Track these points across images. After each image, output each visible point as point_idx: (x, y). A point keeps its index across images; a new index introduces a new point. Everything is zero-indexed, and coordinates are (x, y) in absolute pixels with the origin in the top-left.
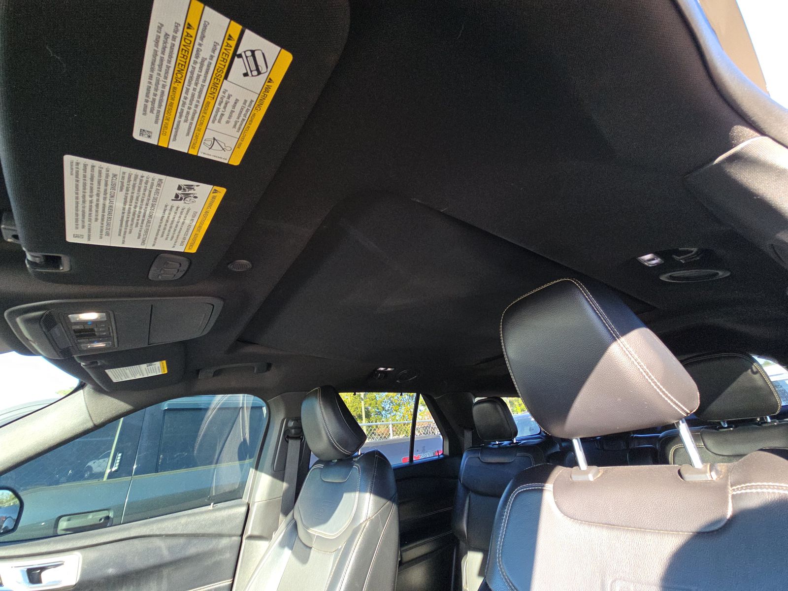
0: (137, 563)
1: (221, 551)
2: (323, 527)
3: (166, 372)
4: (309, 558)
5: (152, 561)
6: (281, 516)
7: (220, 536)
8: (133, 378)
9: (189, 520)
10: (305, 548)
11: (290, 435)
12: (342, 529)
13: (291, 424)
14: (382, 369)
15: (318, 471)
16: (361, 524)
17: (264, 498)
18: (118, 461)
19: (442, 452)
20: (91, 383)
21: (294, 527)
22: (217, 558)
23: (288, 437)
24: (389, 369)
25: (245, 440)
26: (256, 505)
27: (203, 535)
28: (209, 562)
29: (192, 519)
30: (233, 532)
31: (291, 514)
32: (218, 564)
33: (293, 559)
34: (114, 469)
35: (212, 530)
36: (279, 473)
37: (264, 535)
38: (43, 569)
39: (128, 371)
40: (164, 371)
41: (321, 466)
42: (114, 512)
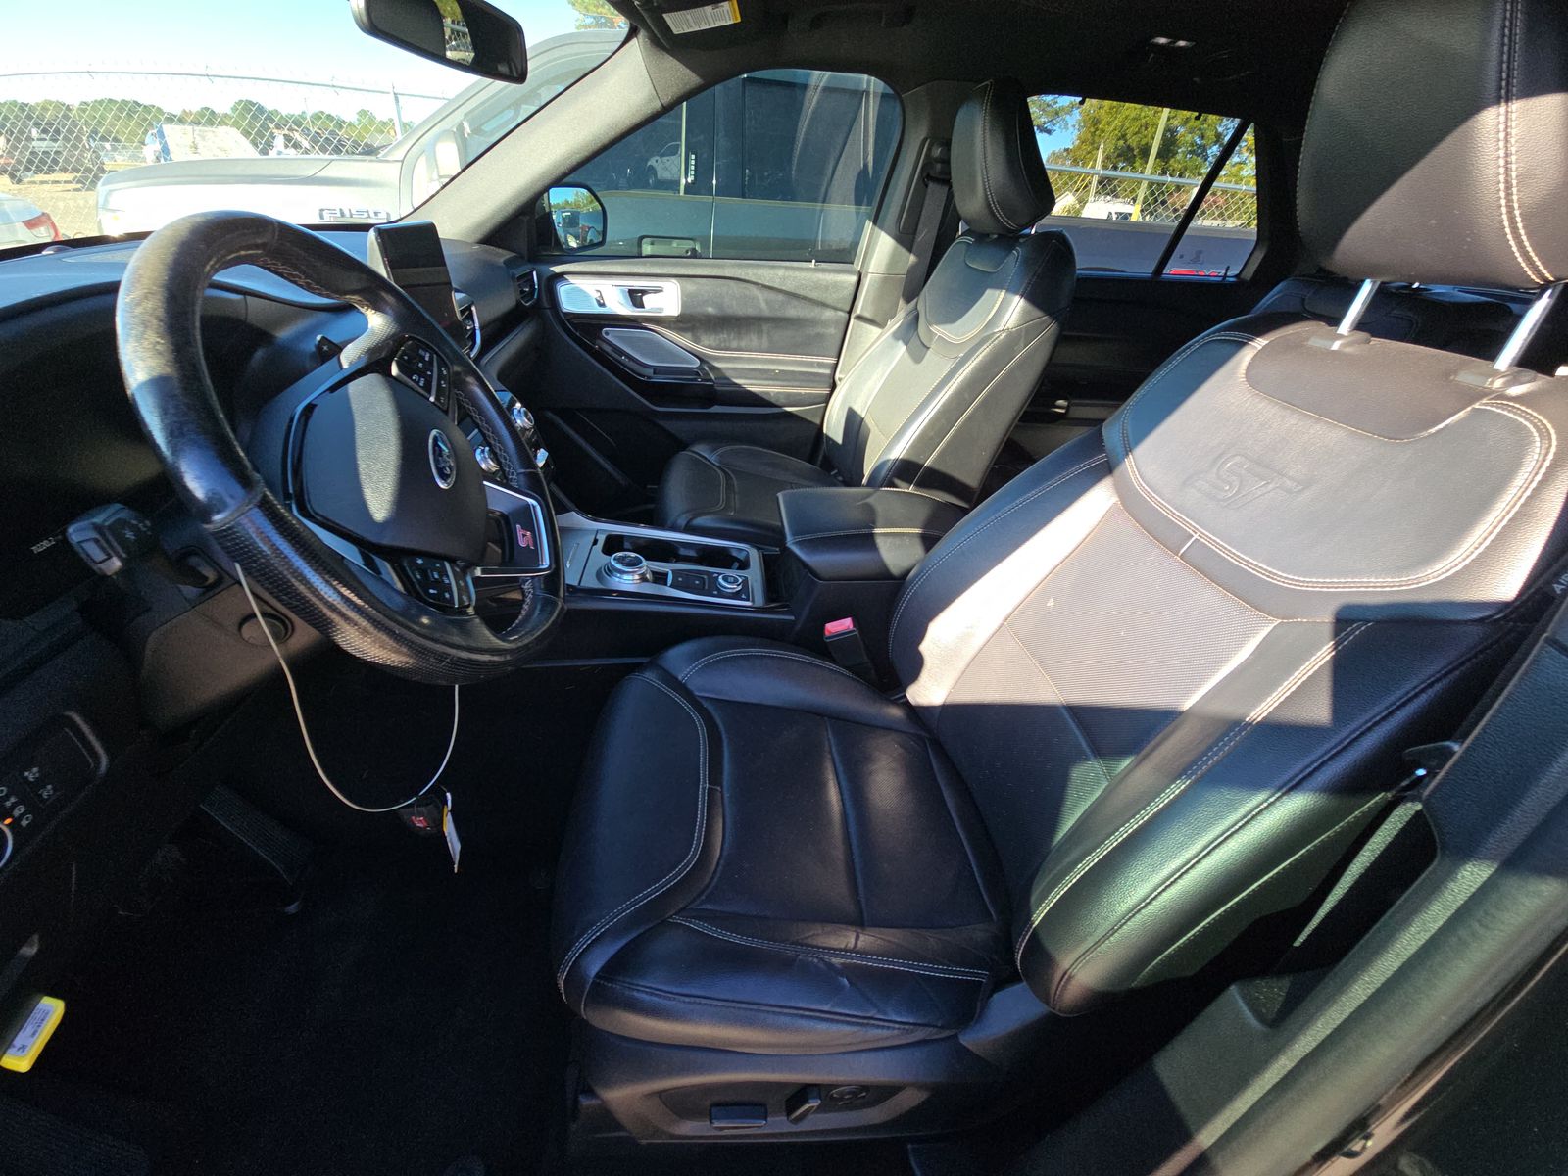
0: (736, 308)
1: (825, 324)
2: (948, 327)
3: (739, 20)
4: (923, 357)
5: (750, 311)
6: (901, 302)
7: (824, 305)
8: (697, 29)
9: (787, 274)
10: (921, 346)
11: (932, 174)
12: (970, 335)
13: (937, 152)
14: (1162, 41)
15: (964, 247)
16: (996, 333)
17: (882, 269)
18: (693, 167)
19: (1237, 272)
20: (645, 29)
21: (914, 321)
22: (820, 330)
23: (929, 177)
24: (1182, 43)
25: (866, 165)
26: (870, 276)
27: (805, 298)
28: (811, 331)
29: (790, 273)
30: (839, 306)
31: (913, 302)
32: (820, 336)
33: (907, 355)
34: (689, 180)
35: (814, 295)
36: (905, 238)
37: (878, 319)
38: (644, 292)
39: (689, 17)
40: (736, 19)
41: (970, 240)
42: (701, 244)
